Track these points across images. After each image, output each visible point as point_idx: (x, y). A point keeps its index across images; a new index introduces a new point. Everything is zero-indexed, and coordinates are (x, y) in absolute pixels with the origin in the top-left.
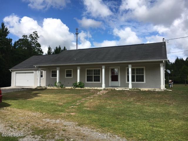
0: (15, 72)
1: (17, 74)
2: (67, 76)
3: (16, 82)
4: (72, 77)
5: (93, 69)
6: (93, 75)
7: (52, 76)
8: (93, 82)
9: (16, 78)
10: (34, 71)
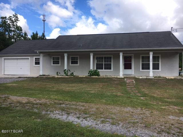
0: (3, 58)
1: (6, 61)
2: (72, 64)
3: (5, 70)
4: (78, 65)
5: (104, 56)
6: (104, 63)
7: (53, 64)
8: (104, 70)
9: (5, 66)
10: (29, 58)
